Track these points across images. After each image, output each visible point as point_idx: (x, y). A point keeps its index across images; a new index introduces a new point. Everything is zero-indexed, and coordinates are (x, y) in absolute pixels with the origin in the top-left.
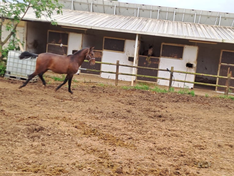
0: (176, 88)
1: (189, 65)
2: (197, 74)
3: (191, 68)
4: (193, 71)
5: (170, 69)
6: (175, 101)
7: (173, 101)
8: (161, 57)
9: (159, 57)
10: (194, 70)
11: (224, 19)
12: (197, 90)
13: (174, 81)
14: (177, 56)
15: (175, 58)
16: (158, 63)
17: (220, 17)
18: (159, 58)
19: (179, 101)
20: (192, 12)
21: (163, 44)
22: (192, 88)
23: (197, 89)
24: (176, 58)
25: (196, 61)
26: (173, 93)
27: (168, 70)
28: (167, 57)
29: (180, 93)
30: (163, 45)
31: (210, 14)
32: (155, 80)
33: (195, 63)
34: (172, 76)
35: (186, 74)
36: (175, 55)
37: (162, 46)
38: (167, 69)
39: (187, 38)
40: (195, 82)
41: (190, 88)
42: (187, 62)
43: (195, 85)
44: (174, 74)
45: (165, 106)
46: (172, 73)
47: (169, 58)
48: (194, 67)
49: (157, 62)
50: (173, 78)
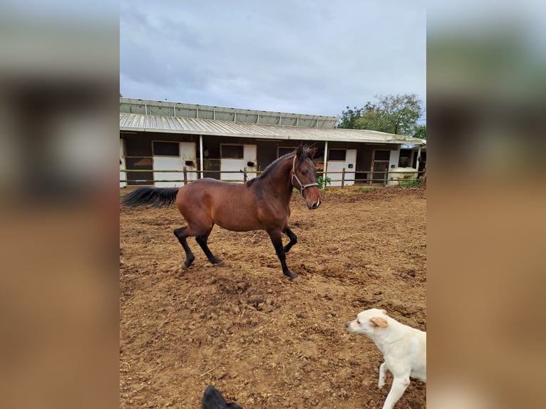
1: (250, 164)
3: (252, 167)
5: (243, 170)
8: (222, 158)
9: (219, 157)
10: (255, 169)
14: (241, 156)
20: (232, 111)
21: (221, 144)
25: (256, 159)
27: (241, 172)
31: (248, 113)
37: (221, 147)
42: (248, 161)
48: (255, 166)
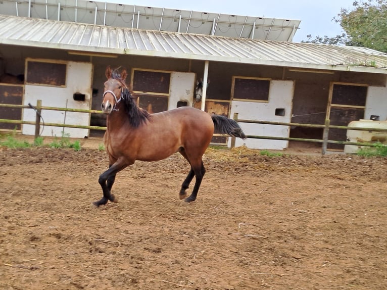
0: (49, 138)
1: (79, 97)
2: (93, 111)
3: (82, 102)
4: (86, 106)
6: (34, 161)
7: (31, 161)
8: (26, 84)
9: (22, 83)
10: (88, 105)
11: (145, 17)
12: (94, 140)
13: (44, 125)
14: (55, 81)
15: (52, 84)
16: (21, 95)
17: (139, 15)
18: (23, 86)
19: (43, 160)
21: (28, 60)
22: (86, 137)
23: (94, 138)
24: (54, 85)
25: (90, 88)
26: (40, 148)
27: (30, 107)
28: (38, 84)
29: (53, 147)
30: (29, 63)
32: (19, 126)
33: (89, 92)
34: (39, 116)
35: (66, 111)
36: (51, 79)
37: (26, 64)
38: (29, 104)
39: (62, 48)
40: (91, 125)
41: (83, 137)
42: (75, 92)
43: (91, 131)
44: (43, 113)
45: (3, 172)
46: (38, 111)
47: (41, 84)
48: (88, 100)
49: (20, 93)
50: (41, 121)
